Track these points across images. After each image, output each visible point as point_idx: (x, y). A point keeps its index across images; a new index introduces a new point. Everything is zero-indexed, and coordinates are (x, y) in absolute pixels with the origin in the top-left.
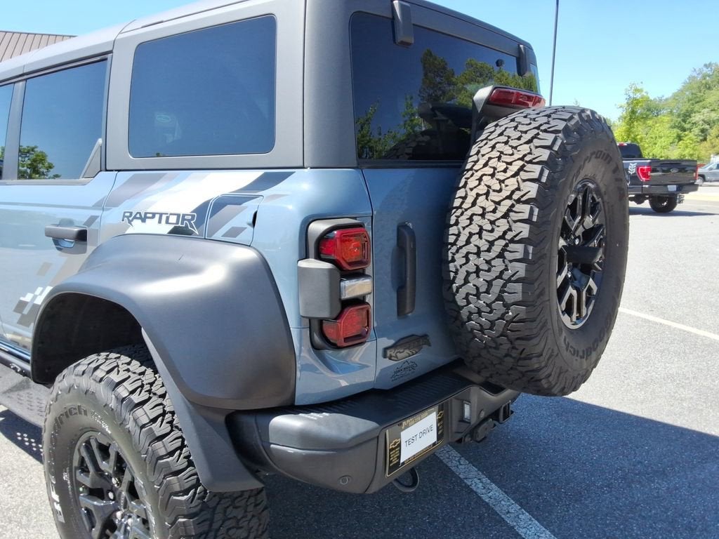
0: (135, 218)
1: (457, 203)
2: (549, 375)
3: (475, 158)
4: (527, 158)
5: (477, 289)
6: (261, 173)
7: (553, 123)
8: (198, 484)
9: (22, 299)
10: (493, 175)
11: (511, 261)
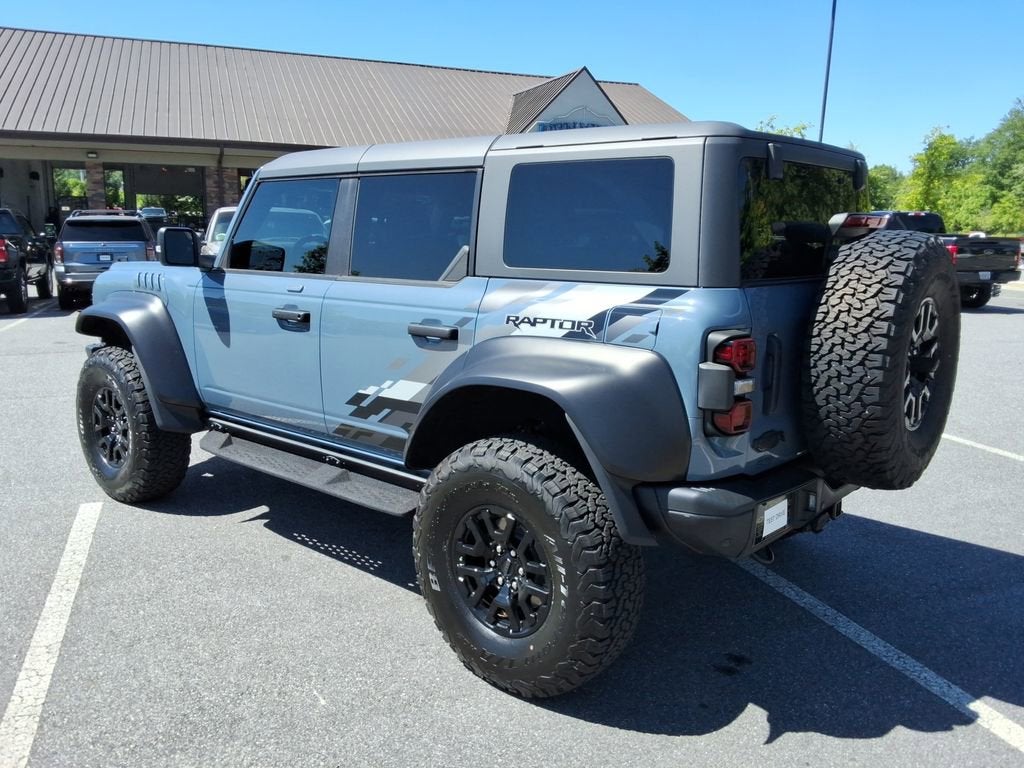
0: (523, 321)
1: (819, 317)
2: (894, 467)
3: (834, 279)
4: (884, 282)
5: (838, 391)
6: (653, 289)
7: (905, 251)
8: (602, 543)
9: (361, 391)
10: (853, 295)
11: (870, 369)
